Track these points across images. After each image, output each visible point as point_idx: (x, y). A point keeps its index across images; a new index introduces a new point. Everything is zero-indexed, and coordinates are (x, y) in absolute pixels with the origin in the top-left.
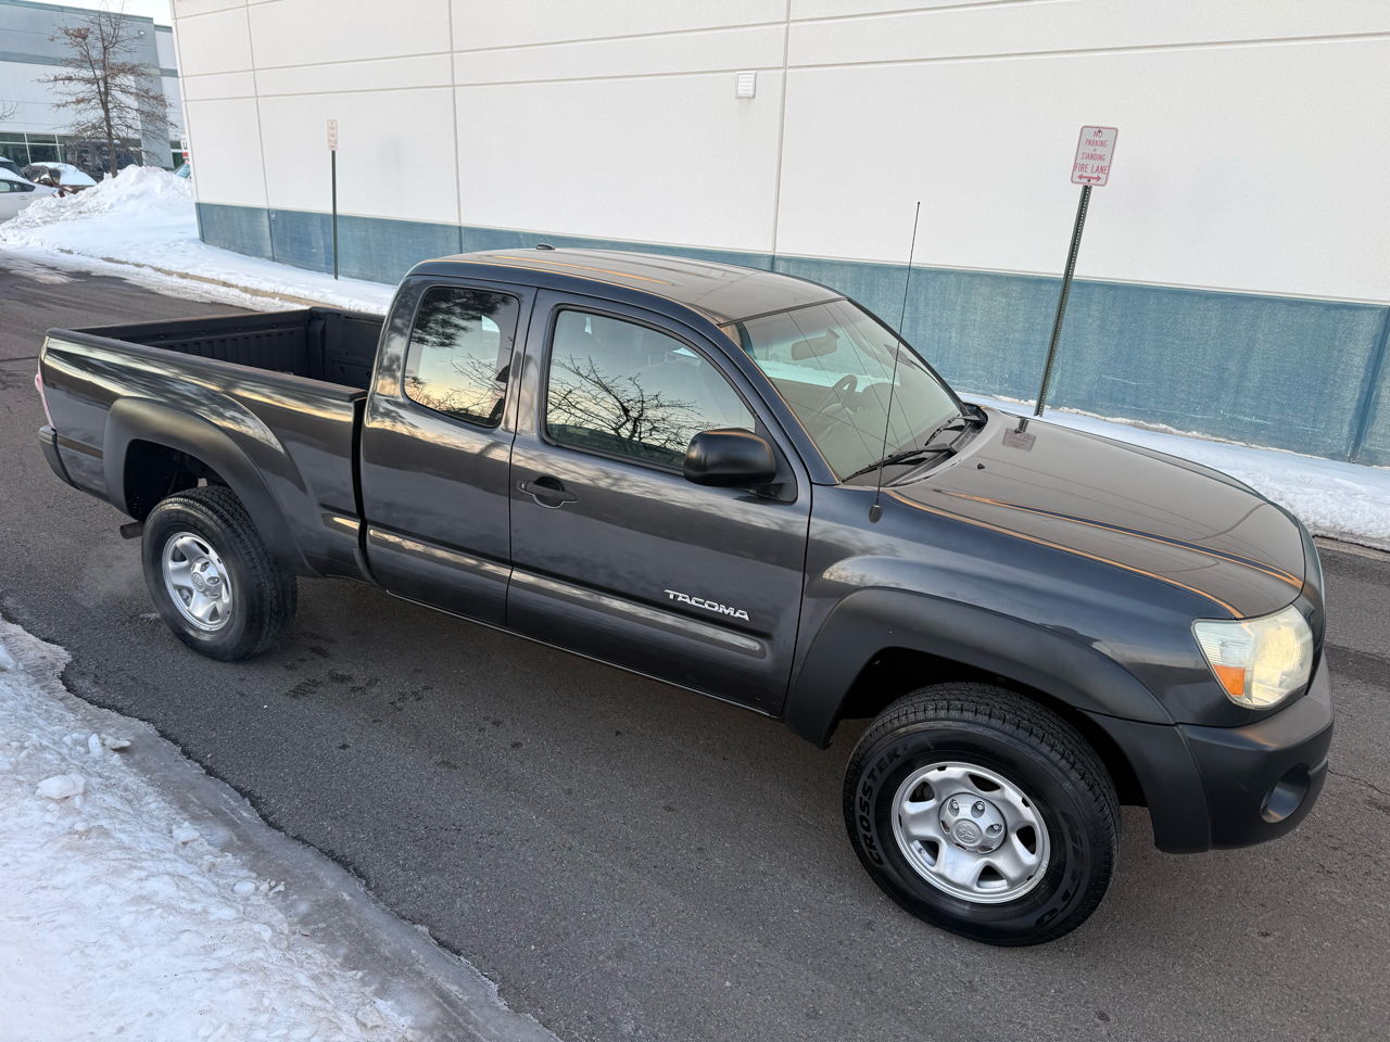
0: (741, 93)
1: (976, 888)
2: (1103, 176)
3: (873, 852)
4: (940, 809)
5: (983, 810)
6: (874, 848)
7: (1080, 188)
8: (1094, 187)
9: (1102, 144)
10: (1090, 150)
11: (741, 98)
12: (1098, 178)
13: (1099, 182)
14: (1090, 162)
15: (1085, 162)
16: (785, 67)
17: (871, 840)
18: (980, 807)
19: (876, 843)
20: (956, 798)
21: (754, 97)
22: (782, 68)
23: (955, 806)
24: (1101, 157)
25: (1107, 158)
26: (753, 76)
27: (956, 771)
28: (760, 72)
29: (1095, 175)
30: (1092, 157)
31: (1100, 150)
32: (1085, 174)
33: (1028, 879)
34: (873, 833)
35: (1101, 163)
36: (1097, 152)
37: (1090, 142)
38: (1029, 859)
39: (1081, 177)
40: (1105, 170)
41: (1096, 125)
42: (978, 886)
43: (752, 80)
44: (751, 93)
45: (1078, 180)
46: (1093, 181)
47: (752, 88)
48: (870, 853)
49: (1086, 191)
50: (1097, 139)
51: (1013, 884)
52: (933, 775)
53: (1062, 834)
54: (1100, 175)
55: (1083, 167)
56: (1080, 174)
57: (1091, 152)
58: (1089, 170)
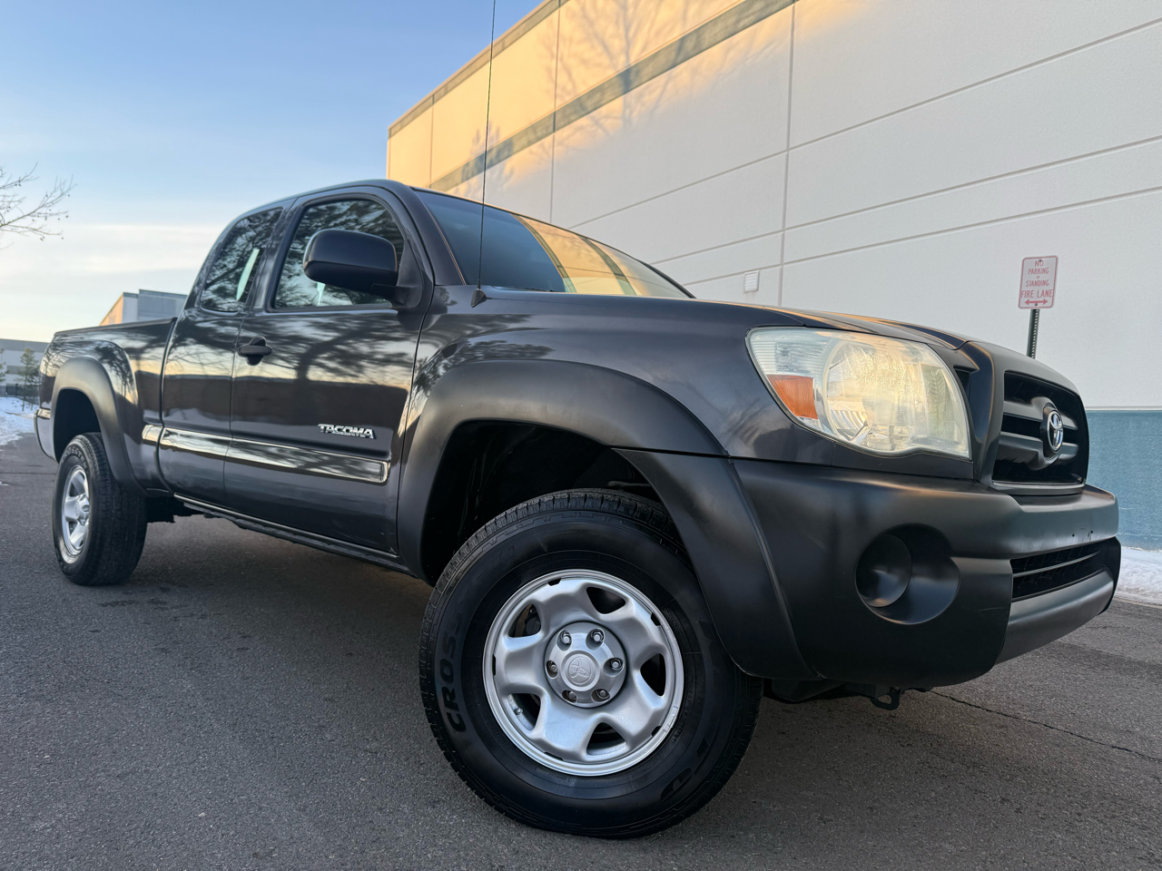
0: (747, 289)
1: (584, 756)
2: (1049, 299)
3: (453, 713)
4: (547, 646)
5: (599, 643)
6: (454, 707)
7: (1028, 313)
8: (1041, 310)
9: (1044, 271)
10: (1033, 278)
11: (747, 292)
12: (1045, 302)
13: (1046, 305)
14: (1035, 288)
15: (1030, 289)
16: (782, 264)
17: (453, 695)
18: (597, 638)
19: (459, 700)
20: (568, 629)
21: (757, 290)
22: (778, 265)
23: (566, 640)
24: (1045, 283)
25: (1051, 282)
26: (756, 274)
27: (571, 584)
28: (762, 271)
29: (1042, 299)
30: (1036, 284)
31: (1043, 277)
32: (1031, 300)
33: (654, 733)
34: (456, 686)
35: (1045, 288)
36: (1040, 279)
37: (1031, 271)
38: (655, 703)
39: (1028, 302)
40: (1051, 293)
41: (1036, 256)
42: (588, 753)
43: (756, 277)
44: (755, 287)
45: (1026, 306)
46: (1039, 305)
47: (755, 284)
48: (449, 715)
49: (1035, 313)
50: (1039, 267)
51: (636, 741)
52: (542, 593)
53: (700, 656)
54: (1047, 298)
55: (1029, 294)
56: (1026, 299)
57: (1035, 279)
58: (1035, 294)
